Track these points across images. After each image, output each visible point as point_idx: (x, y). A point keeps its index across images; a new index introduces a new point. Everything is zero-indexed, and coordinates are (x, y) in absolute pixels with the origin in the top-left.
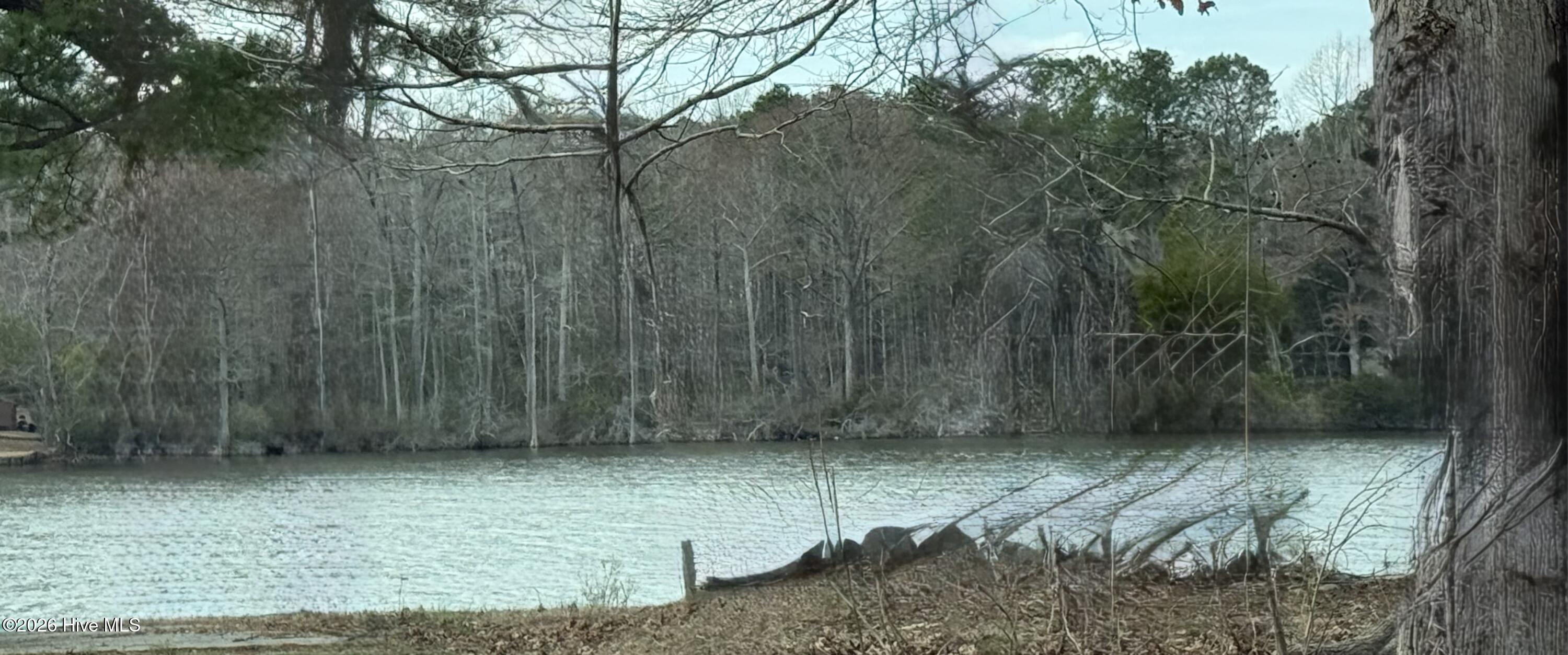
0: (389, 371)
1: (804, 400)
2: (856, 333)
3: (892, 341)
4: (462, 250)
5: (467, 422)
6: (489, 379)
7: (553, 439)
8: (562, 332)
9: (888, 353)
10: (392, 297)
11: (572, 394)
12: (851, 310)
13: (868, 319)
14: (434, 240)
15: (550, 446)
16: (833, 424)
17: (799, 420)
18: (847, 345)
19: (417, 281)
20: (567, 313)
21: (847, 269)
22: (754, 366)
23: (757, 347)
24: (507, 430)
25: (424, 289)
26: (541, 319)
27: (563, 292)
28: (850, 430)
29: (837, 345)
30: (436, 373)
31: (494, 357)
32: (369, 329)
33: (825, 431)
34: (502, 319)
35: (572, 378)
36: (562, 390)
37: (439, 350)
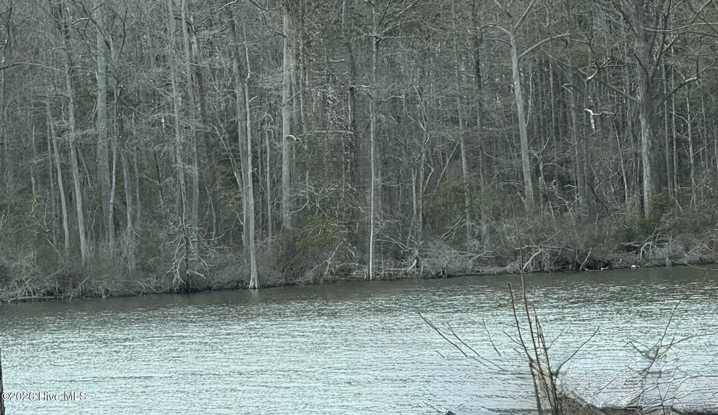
0: (70, 198)
1: (591, 221)
2: (655, 133)
3: (700, 142)
4: (158, 45)
5: (169, 259)
6: (195, 205)
7: (277, 277)
8: (285, 144)
9: (697, 158)
10: (71, 106)
11: (299, 222)
12: (648, 104)
13: (671, 116)
14: (120, 31)
15: (274, 286)
16: (629, 249)
17: (587, 246)
18: (644, 149)
19: (101, 85)
20: (291, 119)
21: (640, 53)
22: (527, 178)
23: (530, 155)
24: (220, 267)
25: (110, 95)
26: (258, 127)
27: (285, 93)
28: (650, 255)
29: (632, 149)
30: (129, 200)
31: (201, 177)
32: (43, 146)
33: (621, 258)
34: (209, 130)
35: (299, 201)
36: (286, 216)
37: (131, 170)
